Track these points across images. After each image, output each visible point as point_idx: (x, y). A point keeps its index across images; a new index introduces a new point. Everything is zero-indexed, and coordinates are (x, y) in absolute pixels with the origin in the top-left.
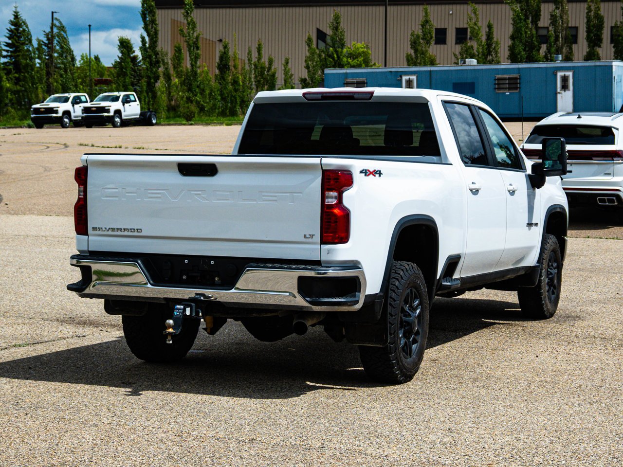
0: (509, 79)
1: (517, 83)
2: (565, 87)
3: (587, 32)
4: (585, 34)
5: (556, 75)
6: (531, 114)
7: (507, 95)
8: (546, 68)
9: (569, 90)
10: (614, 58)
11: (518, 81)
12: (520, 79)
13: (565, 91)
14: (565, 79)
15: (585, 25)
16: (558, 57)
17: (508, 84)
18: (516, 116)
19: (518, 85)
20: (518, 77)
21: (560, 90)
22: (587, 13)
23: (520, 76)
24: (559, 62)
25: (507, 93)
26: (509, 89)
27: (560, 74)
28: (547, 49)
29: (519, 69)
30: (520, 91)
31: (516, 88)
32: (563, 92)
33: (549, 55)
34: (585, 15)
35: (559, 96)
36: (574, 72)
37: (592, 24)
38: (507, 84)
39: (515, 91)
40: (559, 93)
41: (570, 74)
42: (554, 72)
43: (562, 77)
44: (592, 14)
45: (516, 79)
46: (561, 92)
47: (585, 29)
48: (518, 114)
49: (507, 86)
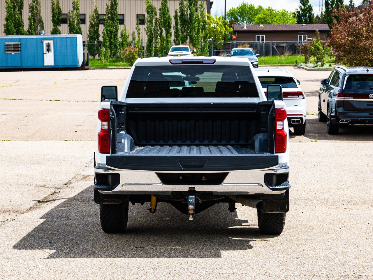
0: (14, 45)
1: (19, 48)
2: (48, 50)
3: (52, 17)
4: (51, 18)
5: (43, 43)
6: (28, 66)
7: (13, 55)
8: (37, 38)
9: (51, 52)
10: (69, 32)
11: (20, 46)
12: (20, 45)
13: (49, 52)
14: (48, 45)
15: (51, 13)
16: (42, 32)
17: (14, 48)
18: (19, 68)
19: (20, 48)
20: (20, 44)
21: (46, 52)
22: (52, 6)
23: (20, 43)
24: (43, 35)
25: (13, 54)
26: (14, 51)
27: (45, 42)
28: (29, 27)
29: (20, 39)
30: (21, 53)
31: (18, 51)
32: (47, 53)
33: (31, 31)
34: (51, 7)
35: (45, 55)
36: (54, 41)
37: (55, 12)
38: (12, 48)
39: (18, 52)
40: (45, 54)
41: (51, 42)
42: (41, 41)
43: (47, 44)
44: (55, 6)
45: (18, 45)
46: (46, 53)
47: (51, 15)
48: (20, 66)
49: (13, 49)
